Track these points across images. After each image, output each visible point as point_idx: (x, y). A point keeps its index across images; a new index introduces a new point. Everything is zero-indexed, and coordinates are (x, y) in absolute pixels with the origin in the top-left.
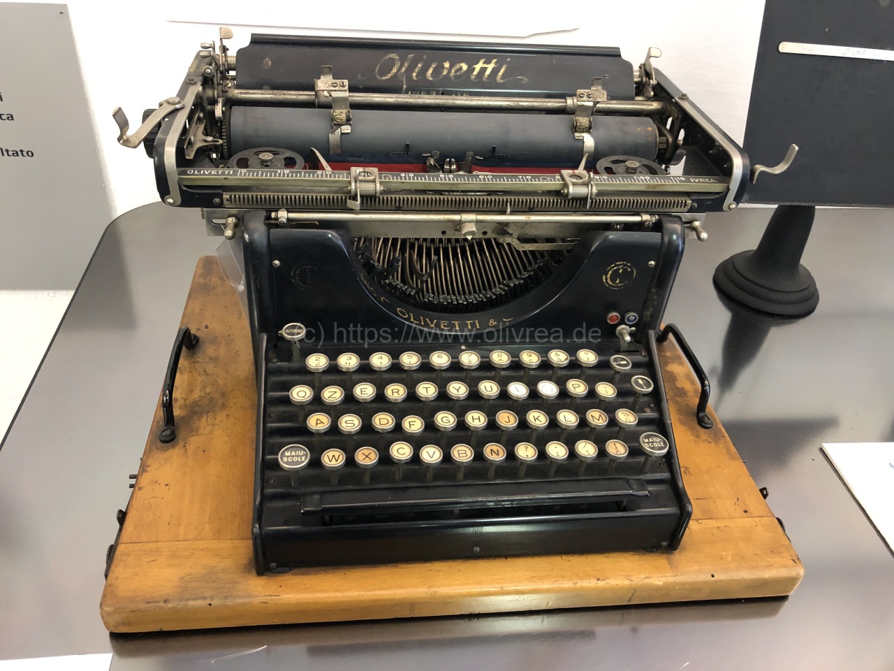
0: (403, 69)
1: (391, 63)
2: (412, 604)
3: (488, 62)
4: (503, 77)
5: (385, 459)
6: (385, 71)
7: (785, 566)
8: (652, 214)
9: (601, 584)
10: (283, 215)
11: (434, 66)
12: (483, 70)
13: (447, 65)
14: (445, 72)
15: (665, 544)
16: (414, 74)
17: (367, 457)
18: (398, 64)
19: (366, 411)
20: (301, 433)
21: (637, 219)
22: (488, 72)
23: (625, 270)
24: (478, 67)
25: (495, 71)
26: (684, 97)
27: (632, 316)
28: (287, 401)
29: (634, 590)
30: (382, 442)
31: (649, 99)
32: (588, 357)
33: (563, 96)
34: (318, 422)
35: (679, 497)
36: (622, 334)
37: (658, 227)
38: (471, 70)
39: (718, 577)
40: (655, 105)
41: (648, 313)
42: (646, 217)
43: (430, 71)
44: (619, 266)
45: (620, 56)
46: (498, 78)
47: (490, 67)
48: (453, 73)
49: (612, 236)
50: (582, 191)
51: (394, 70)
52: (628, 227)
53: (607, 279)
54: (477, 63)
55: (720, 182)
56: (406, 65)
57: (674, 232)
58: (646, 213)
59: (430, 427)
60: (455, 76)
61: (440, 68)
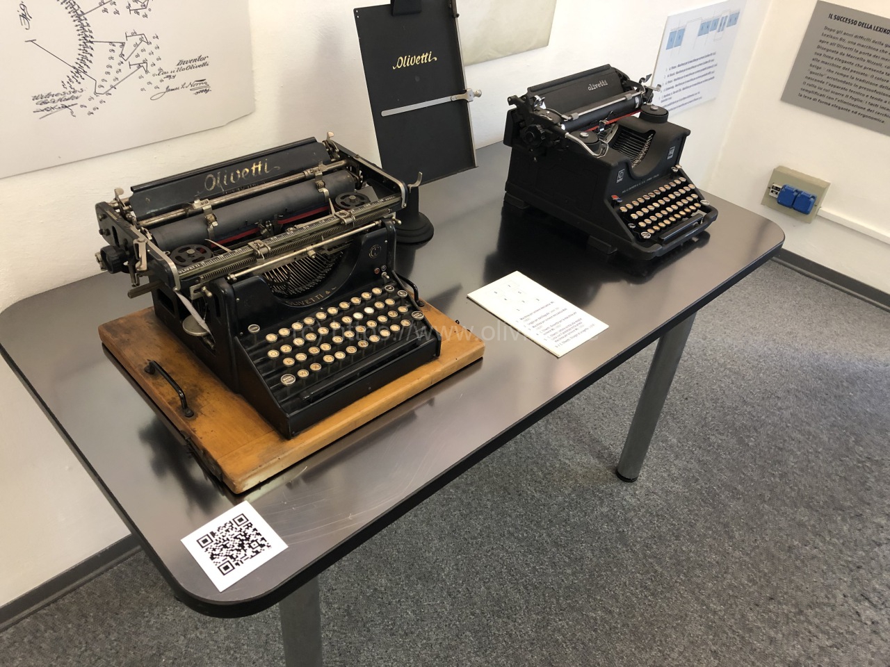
0: (218, 181)
1: (211, 180)
2: (355, 422)
3: (257, 164)
4: (268, 170)
5: (324, 365)
6: (210, 184)
7: (478, 345)
8: (378, 220)
9: (420, 380)
10: (233, 276)
11: (232, 174)
12: (257, 169)
13: (238, 172)
14: (239, 176)
15: (435, 355)
16: (225, 182)
17: (316, 367)
18: (214, 179)
19: (304, 349)
20: (283, 370)
21: (374, 224)
22: (260, 170)
23: (377, 248)
24: (254, 168)
25: (263, 168)
26: (357, 156)
27: (383, 267)
28: (269, 359)
29: (432, 377)
30: (319, 358)
31: (338, 160)
32: (377, 291)
33: (301, 170)
34: (288, 362)
35: (434, 333)
36: (384, 276)
37: (383, 225)
38: (251, 171)
39: (458, 359)
40: (343, 162)
41: (390, 263)
42: (377, 223)
43: (232, 178)
44: (374, 248)
45: (316, 141)
46: (266, 171)
47: (259, 166)
48: (243, 176)
49: (368, 236)
50: (349, 220)
51: (214, 183)
52: (371, 230)
53: (371, 255)
54: (252, 166)
55: (397, 197)
56: (219, 178)
57: (389, 224)
58: (376, 220)
59: (333, 345)
60: (245, 177)
61: (236, 175)
